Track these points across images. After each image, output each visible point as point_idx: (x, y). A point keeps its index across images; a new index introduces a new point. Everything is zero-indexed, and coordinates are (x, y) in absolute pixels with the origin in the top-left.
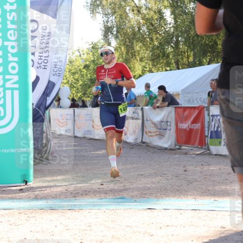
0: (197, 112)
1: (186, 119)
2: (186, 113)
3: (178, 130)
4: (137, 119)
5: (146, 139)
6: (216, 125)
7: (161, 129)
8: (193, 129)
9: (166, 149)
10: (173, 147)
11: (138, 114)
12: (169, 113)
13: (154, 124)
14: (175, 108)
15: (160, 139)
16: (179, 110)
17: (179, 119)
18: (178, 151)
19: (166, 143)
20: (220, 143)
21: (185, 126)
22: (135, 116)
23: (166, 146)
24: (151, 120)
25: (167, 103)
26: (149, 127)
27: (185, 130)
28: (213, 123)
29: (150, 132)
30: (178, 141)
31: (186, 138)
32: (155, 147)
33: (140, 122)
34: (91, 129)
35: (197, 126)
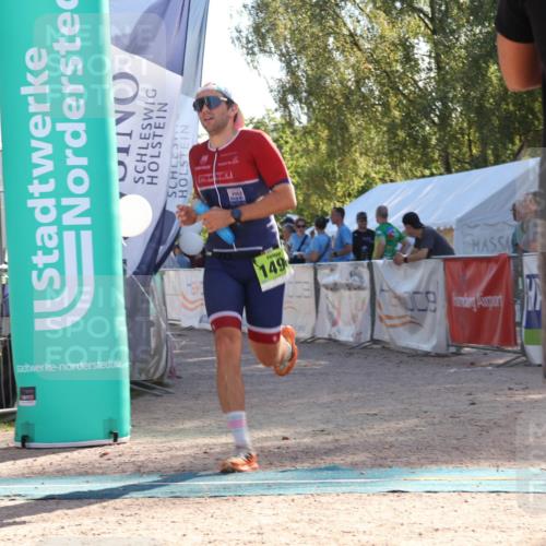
0: (493, 269)
1: (469, 286)
2: (470, 272)
3: (453, 312)
4: (359, 288)
5: (383, 334)
6: (539, 298)
8: (487, 308)
9: (427, 354)
10: (442, 351)
11: (361, 277)
12: (432, 273)
13: (399, 298)
14: (445, 260)
15: (413, 332)
16: (452, 264)
17: (455, 285)
18: (454, 359)
19: (428, 340)
21: (467, 301)
22: (355, 281)
23: (427, 347)
24: (390, 290)
26: (388, 306)
27: (469, 310)
28: (532, 293)
29: (389, 317)
31: (471, 328)
33: (366, 294)
35: (497, 301)
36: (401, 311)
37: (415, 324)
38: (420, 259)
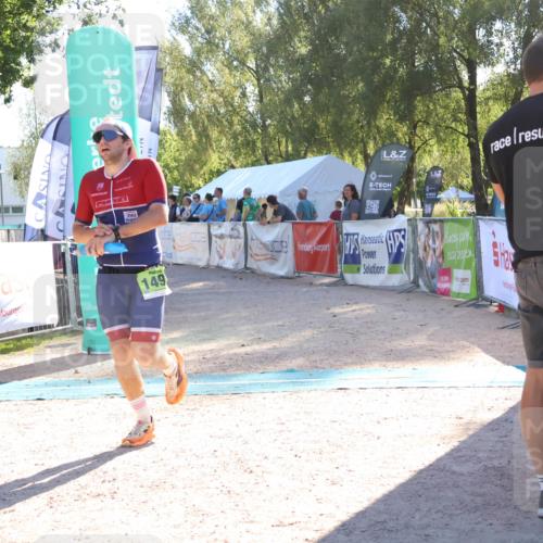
0: (324, 230)
1: (308, 239)
2: (309, 231)
3: (298, 254)
4: (238, 237)
5: (252, 264)
6: (353, 247)
7: (273, 251)
8: (320, 252)
9: (282, 277)
10: (291, 275)
11: (238, 231)
12: (284, 231)
14: (293, 224)
15: (272, 264)
16: (298, 226)
17: (299, 238)
19: (281, 269)
20: (359, 270)
21: (308, 247)
22: (235, 233)
23: (282, 273)
24: (257, 239)
25: (280, 218)
26: (255, 248)
27: (308, 253)
28: (348, 244)
29: (257, 255)
30: (298, 268)
31: (309, 263)
32: (265, 275)
33: (242, 241)
34: (172, 250)
35: (326, 247)
36: (264, 251)
37: (274, 259)
38: (277, 222)
